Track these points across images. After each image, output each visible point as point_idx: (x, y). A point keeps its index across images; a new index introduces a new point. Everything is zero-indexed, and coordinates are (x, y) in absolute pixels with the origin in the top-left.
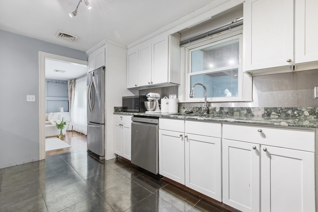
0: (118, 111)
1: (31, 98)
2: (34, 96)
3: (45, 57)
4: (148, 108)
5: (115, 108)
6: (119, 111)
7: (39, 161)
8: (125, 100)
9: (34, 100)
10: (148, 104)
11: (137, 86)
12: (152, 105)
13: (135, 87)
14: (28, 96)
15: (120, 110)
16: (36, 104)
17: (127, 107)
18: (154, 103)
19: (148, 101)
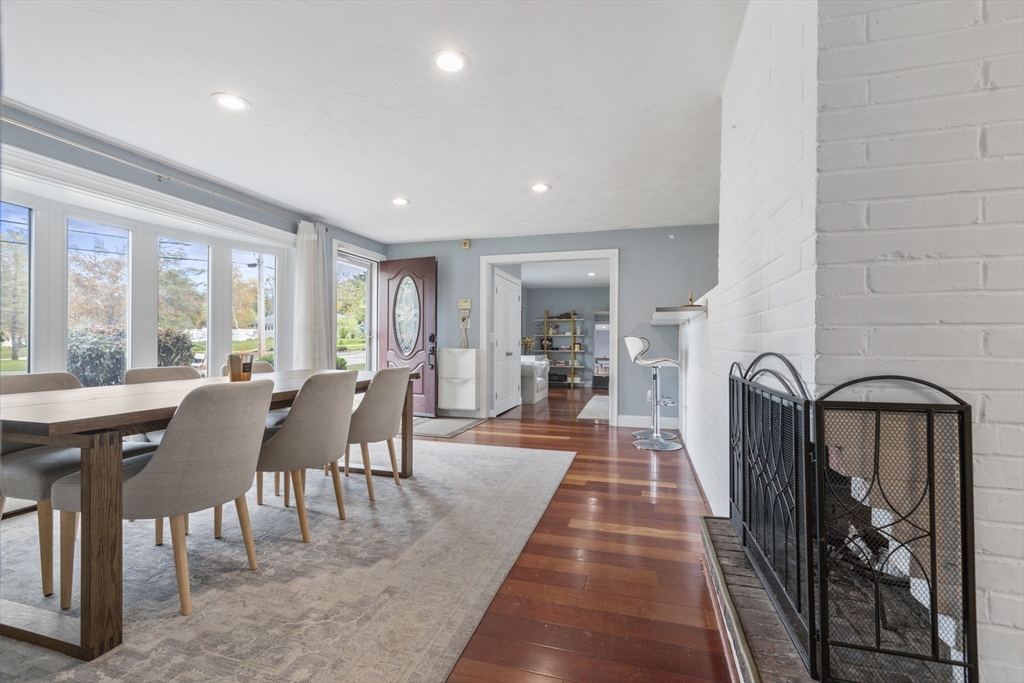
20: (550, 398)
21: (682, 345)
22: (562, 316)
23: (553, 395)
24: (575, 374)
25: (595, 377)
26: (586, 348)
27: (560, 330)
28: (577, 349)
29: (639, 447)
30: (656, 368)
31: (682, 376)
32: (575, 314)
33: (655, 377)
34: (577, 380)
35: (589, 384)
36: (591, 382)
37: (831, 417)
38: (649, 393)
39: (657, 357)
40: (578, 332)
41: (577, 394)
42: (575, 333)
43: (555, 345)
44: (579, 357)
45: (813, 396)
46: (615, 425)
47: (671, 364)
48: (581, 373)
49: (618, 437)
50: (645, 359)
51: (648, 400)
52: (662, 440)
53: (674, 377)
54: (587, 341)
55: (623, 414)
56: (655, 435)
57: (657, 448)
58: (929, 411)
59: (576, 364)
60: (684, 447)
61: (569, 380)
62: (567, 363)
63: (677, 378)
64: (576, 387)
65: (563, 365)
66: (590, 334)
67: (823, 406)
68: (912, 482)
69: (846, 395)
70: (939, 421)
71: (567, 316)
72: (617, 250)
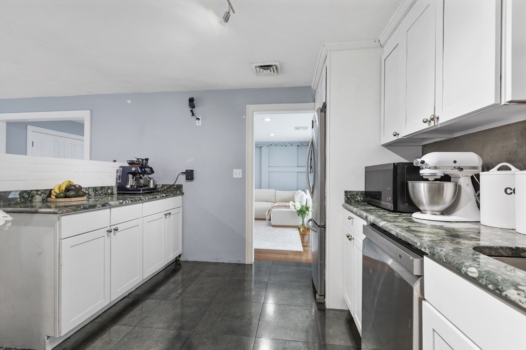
0: (353, 201)
1: (237, 173)
2: (240, 171)
3: (253, 112)
4: (421, 203)
5: (346, 192)
6: (358, 201)
7: (245, 264)
9: (241, 176)
11: (400, 137)
12: (436, 194)
13: (395, 138)
14: (235, 171)
15: (359, 198)
16: (242, 181)
17: (380, 193)
18: (449, 188)
19: (422, 179)
72: (89, 111)
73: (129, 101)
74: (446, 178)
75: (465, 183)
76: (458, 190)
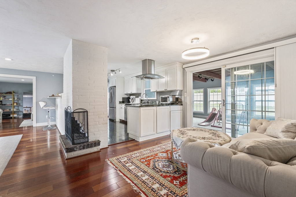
0: (120, 103)
5: (119, 101)
8: (123, 98)
10: (130, 100)
12: (132, 101)
17: (124, 101)
18: (133, 100)
19: (130, 99)
20: (2, 123)
21: (57, 103)
22: (7, 93)
23: (4, 122)
24: (14, 113)
25: (24, 114)
26: (19, 104)
27: (6, 98)
28: (15, 104)
29: (44, 130)
30: (49, 109)
31: (57, 111)
32: (14, 92)
33: (49, 112)
34: (15, 116)
35: (21, 116)
36: (22, 116)
37: (74, 114)
38: (47, 116)
39: (49, 106)
40: (16, 99)
41: (16, 121)
42: (14, 99)
43: (3, 103)
44: (17, 108)
45: (72, 112)
46: (35, 126)
47: (53, 108)
48: (17, 113)
49: (36, 129)
50: (45, 107)
51: (46, 118)
52: (51, 127)
53: (54, 112)
54: (20, 102)
55: (38, 123)
56: (49, 126)
57: (49, 129)
58: (84, 112)
59: (15, 110)
60: (57, 128)
61: (11, 116)
62: (10, 110)
63: (55, 111)
64: (15, 118)
65: (9, 111)
66: (21, 99)
67: (73, 113)
68: (83, 120)
69: (76, 111)
70: (85, 113)
71: (10, 93)
72: (35, 77)
73: (53, 76)
74: (133, 99)
75: (134, 99)
76: (134, 100)
